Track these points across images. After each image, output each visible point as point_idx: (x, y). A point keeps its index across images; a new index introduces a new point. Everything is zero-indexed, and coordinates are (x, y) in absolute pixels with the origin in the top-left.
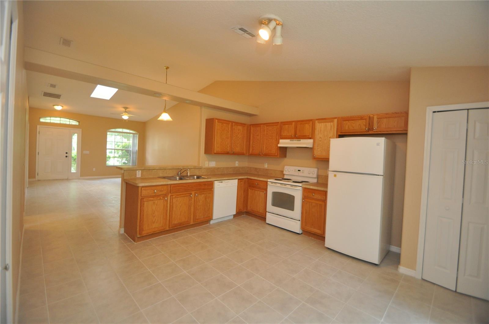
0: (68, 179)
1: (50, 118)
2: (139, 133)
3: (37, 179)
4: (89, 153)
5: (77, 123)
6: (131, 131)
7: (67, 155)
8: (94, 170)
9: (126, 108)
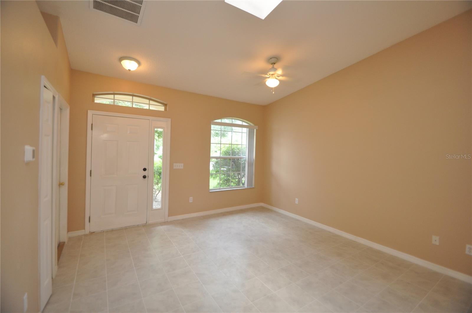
0: (146, 223)
1: (114, 97)
2: (257, 126)
3: (87, 231)
4: (182, 168)
5: (162, 108)
6: (244, 124)
7: (145, 173)
8: (190, 202)
9: (274, 60)
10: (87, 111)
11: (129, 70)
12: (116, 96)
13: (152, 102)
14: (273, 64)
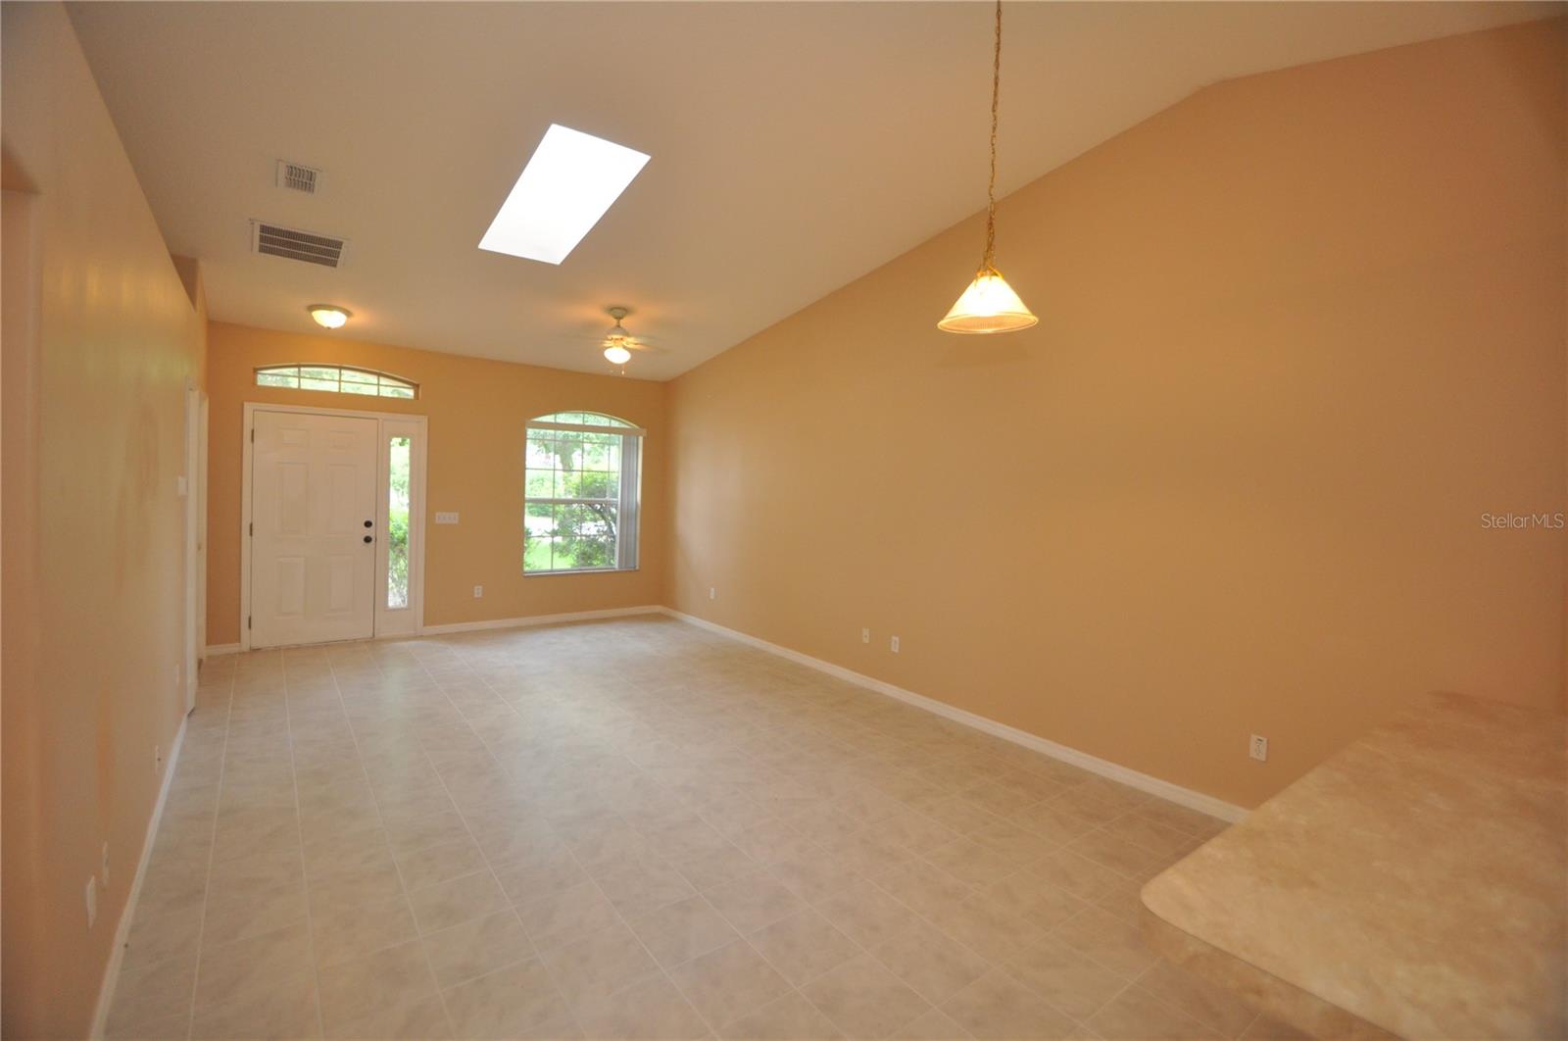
0: (374, 640)
1: (299, 371)
2: (645, 431)
3: (245, 646)
4: (456, 522)
5: (410, 393)
6: (615, 424)
7: (369, 532)
8: (476, 596)
9: (619, 312)
10: (243, 405)
11: (329, 328)
12: (302, 369)
13: (383, 381)
14: (619, 318)
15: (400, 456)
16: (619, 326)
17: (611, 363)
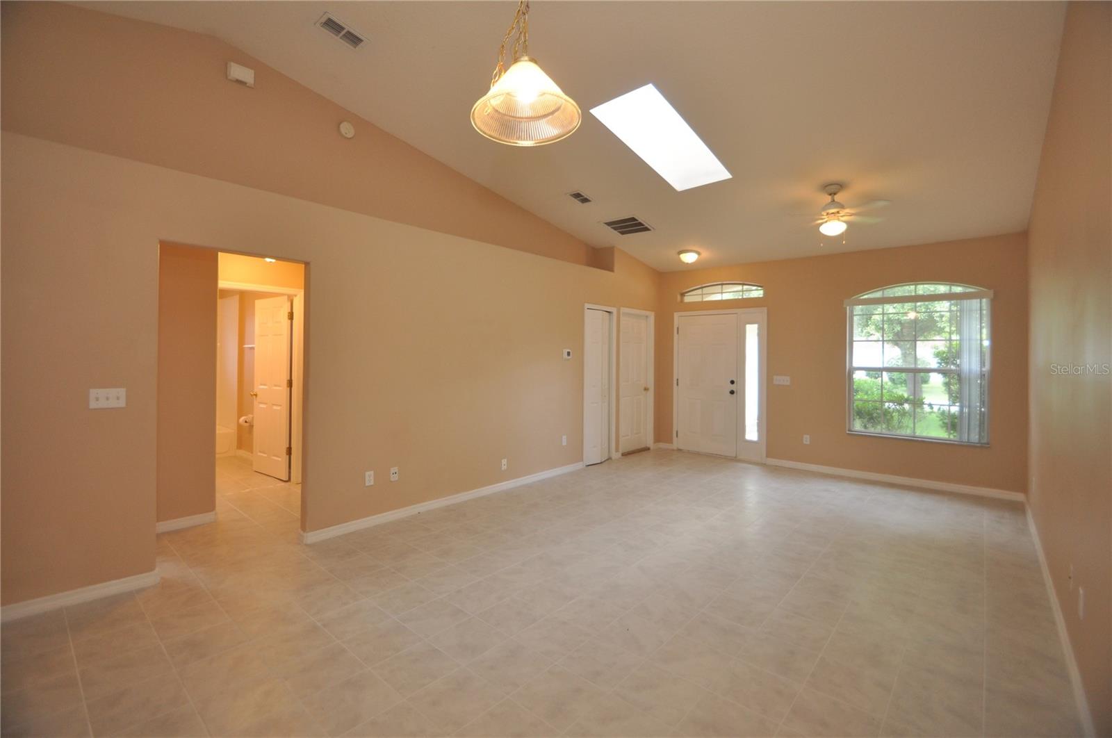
0: (736, 457)
1: (702, 290)
2: (991, 291)
4: (789, 384)
5: (761, 293)
7: (733, 387)
8: (805, 443)
9: (833, 188)
10: (674, 313)
11: (693, 263)
13: (745, 288)
14: (833, 194)
15: (752, 334)
16: (834, 201)
17: (828, 236)
